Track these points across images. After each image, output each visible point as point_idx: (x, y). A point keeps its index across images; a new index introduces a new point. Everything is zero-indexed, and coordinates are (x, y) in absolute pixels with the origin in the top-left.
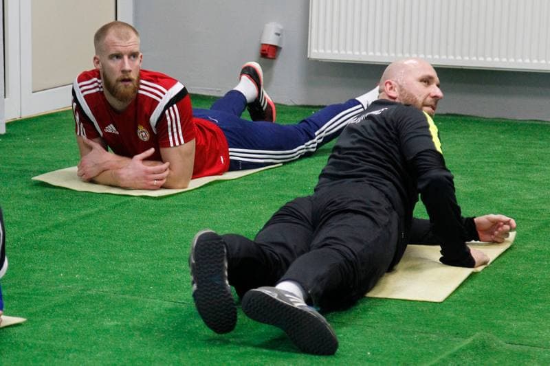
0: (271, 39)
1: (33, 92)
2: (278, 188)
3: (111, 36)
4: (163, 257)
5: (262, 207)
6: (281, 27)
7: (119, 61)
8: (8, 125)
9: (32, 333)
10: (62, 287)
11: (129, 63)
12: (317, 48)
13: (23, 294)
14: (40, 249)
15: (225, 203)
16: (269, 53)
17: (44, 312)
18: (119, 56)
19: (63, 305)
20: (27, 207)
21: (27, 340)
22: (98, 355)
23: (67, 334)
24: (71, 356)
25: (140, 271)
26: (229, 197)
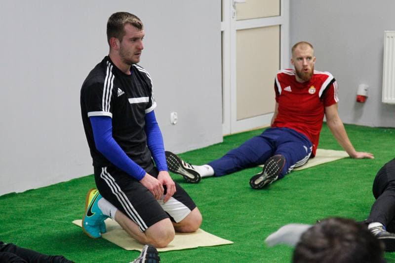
0: (362, 93)
1: (237, 120)
2: (368, 171)
3: (298, 48)
4: (307, 208)
5: (359, 181)
6: (368, 86)
7: (301, 61)
8: (225, 138)
9: (240, 247)
10: (254, 223)
11: (307, 61)
12: (387, 97)
13: (235, 226)
14: (243, 202)
15: (339, 179)
16: (361, 100)
17: (246, 236)
18: (301, 58)
19: (256, 232)
20: (235, 180)
21: (237, 251)
22: (275, 259)
23: (258, 248)
24: (260, 259)
25: (295, 215)
26: (341, 175)
